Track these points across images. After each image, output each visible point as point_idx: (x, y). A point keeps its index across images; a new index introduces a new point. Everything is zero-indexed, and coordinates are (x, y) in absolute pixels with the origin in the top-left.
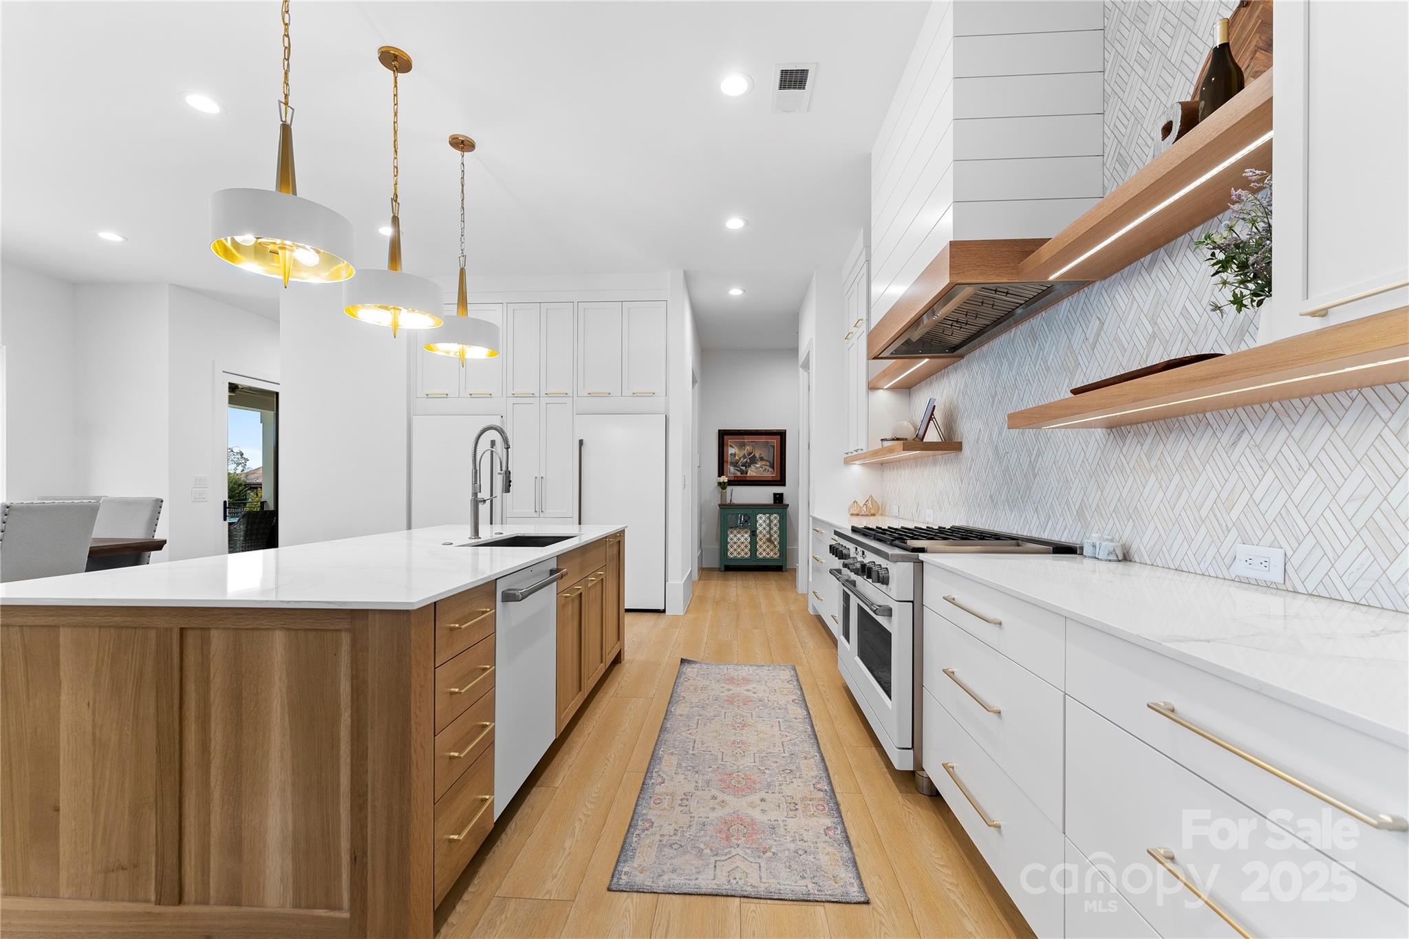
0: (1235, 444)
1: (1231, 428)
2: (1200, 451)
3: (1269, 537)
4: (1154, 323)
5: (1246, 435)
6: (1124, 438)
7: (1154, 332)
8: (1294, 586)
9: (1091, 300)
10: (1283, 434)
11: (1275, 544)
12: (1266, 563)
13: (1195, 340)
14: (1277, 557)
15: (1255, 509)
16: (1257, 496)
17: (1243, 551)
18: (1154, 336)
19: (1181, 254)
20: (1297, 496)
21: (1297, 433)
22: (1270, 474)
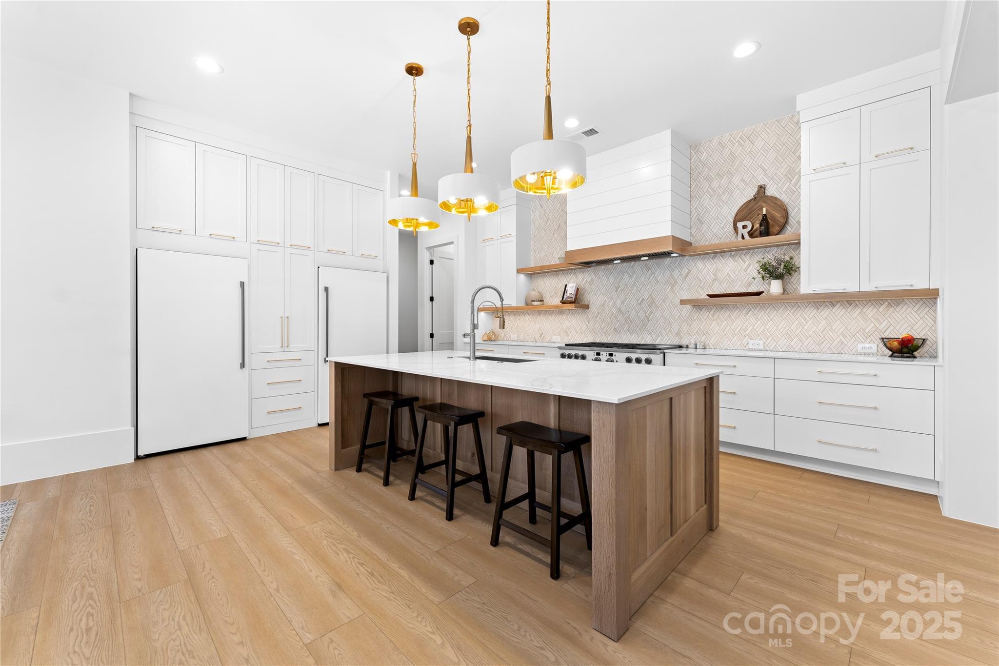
0: (747, 314)
1: (746, 309)
2: (734, 315)
3: (759, 338)
4: (715, 275)
5: (751, 311)
6: (701, 310)
7: (715, 278)
8: (766, 349)
9: (684, 262)
10: (763, 312)
11: (761, 339)
12: (759, 344)
13: (732, 284)
14: (761, 342)
15: (754, 331)
16: (755, 328)
17: (751, 342)
18: (715, 279)
19: (727, 257)
20: (767, 327)
21: (767, 312)
22: (759, 322)
